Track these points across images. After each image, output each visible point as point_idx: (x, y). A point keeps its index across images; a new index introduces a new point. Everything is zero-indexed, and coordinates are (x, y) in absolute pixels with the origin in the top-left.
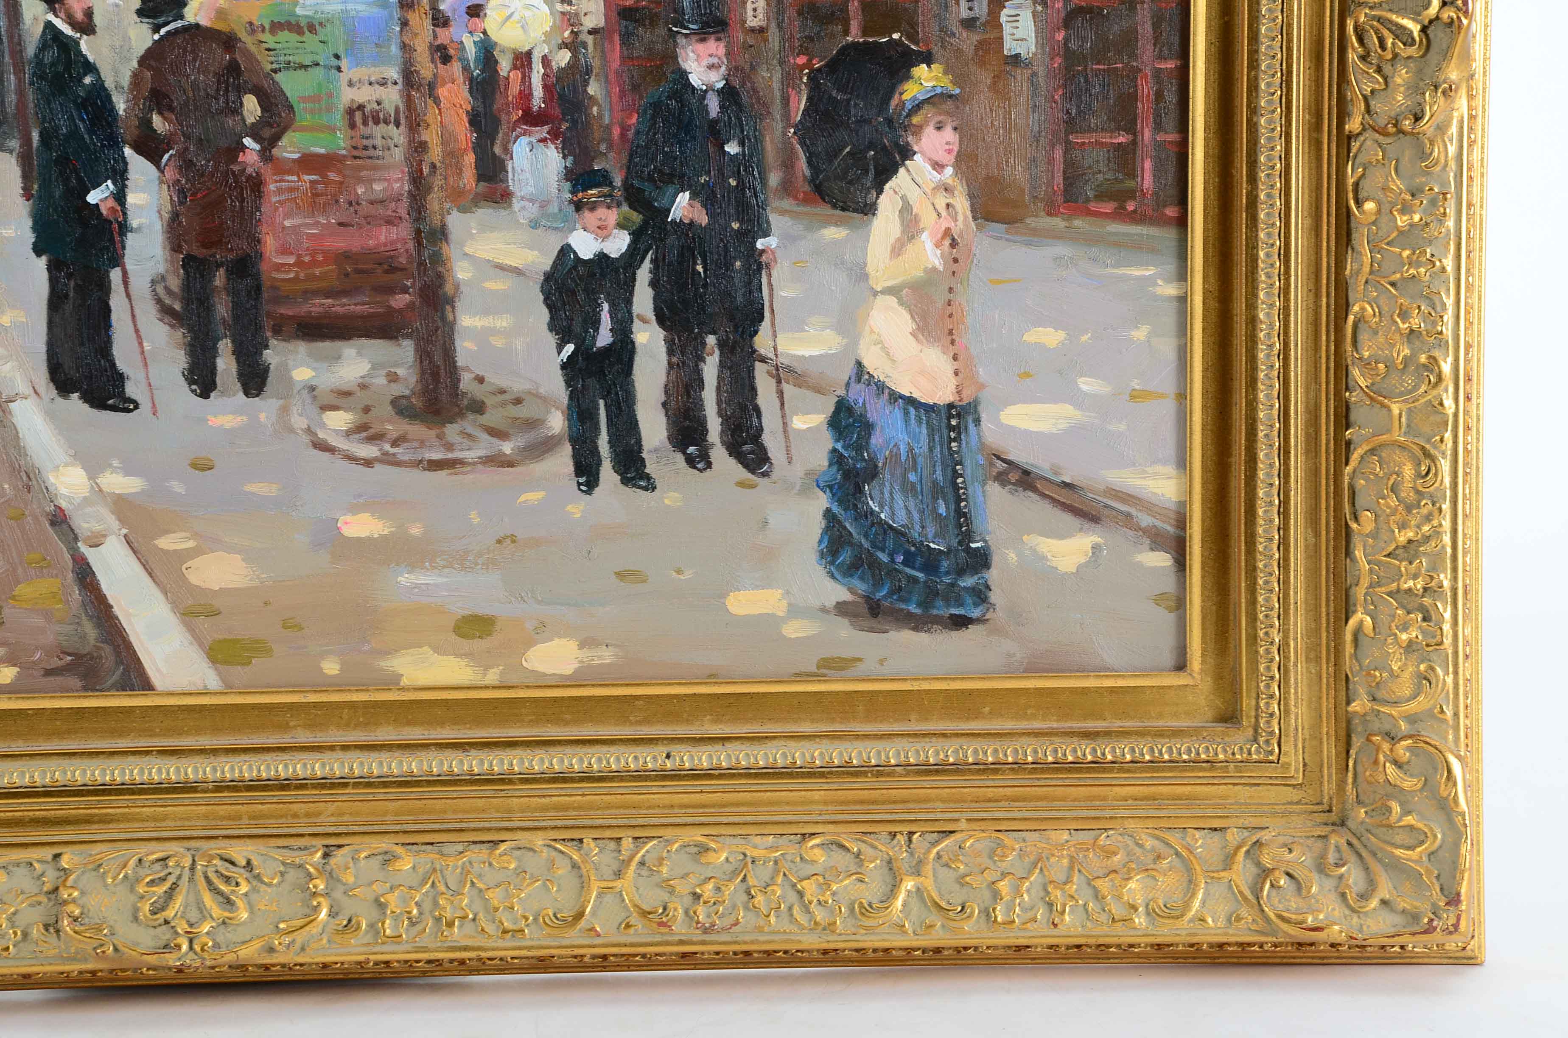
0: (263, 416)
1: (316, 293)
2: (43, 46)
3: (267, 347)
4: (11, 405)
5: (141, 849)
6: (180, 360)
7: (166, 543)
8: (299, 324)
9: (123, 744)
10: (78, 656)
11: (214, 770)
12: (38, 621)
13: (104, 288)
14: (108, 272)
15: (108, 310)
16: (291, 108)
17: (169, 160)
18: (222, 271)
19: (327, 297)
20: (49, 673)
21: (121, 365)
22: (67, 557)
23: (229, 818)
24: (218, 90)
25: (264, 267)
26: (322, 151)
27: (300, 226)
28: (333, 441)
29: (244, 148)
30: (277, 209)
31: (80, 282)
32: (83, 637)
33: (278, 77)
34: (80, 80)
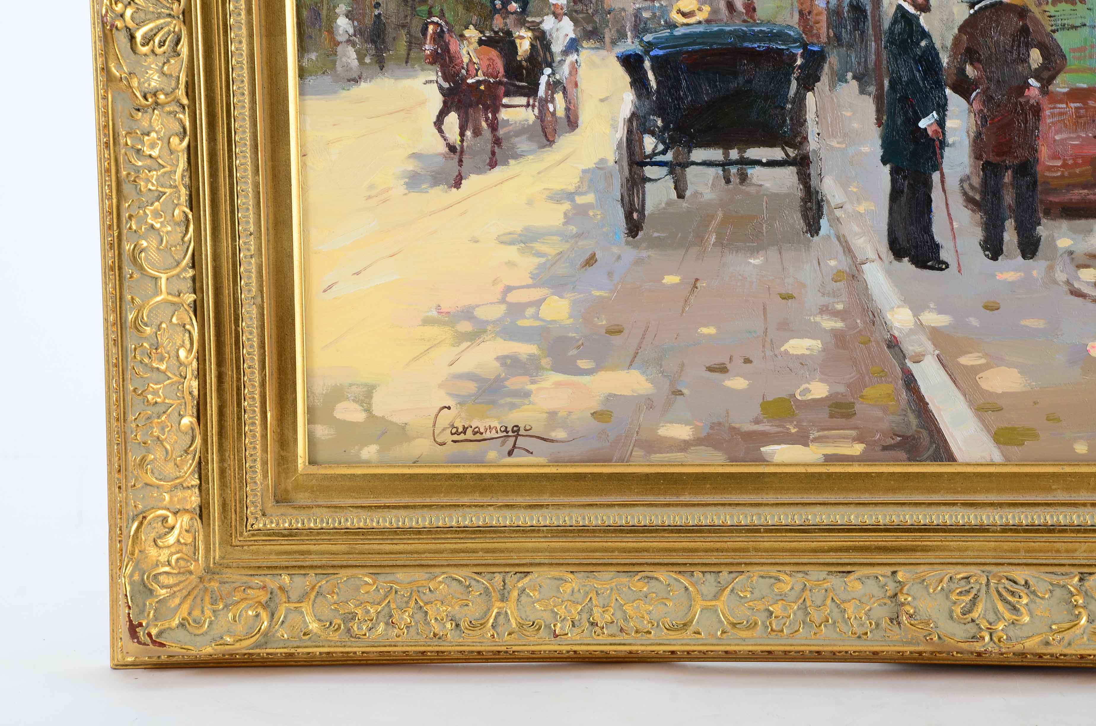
0: (1035, 273)
1: (1075, 186)
2: (895, 21)
3: (1039, 224)
4: (863, 266)
5: (951, 570)
6: (978, 234)
7: (965, 360)
8: (1063, 209)
9: (936, 498)
10: (905, 438)
11: (1001, 517)
12: (879, 413)
13: (928, 185)
14: (931, 175)
15: (929, 201)
16: (1064, 57)
17: (976, 96)
18: (1010, 172)
19: (1084, 189)
20: (885, 448)
21: (937, 238)
22: (898, 369)
23: (1011, 551)
24: (1013, 46)
25: (1039, 168)
26: (1085, 86)
27: (1066, 139)
28: (1085, 290)
29: (1028, 86)
30: (1050, 127)
31: (912, 182)
32: (908, 424)
33: (1057, 36)
34: (918, 44)
